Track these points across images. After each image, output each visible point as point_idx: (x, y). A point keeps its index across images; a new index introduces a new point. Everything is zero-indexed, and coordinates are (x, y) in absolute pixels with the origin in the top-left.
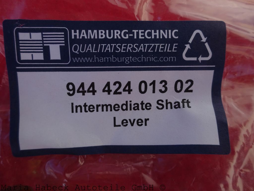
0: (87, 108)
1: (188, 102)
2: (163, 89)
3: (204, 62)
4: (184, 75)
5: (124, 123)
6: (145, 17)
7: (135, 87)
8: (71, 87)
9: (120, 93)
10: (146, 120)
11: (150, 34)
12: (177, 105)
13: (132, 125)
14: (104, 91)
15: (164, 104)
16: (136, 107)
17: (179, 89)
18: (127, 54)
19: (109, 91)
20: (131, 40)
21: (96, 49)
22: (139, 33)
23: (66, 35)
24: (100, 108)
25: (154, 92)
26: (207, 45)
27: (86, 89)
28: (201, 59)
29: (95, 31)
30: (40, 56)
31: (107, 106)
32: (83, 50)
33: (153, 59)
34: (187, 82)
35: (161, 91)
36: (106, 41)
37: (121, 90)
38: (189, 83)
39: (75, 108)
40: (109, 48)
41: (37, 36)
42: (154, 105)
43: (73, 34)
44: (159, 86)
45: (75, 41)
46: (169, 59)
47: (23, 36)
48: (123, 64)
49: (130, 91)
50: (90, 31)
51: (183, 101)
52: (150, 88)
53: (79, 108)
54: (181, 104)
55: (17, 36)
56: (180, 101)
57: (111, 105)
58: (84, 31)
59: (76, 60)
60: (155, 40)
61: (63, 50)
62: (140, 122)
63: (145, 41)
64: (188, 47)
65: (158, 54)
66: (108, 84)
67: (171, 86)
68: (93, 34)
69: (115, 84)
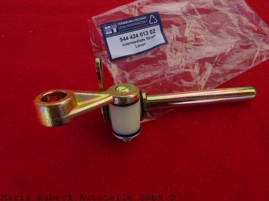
0: (127, 44)
1: (155, 36)
2: (147, 34)
3: (156, 23)
4: (152, 28)
5: (139, 46)
6: (136, 15)
7: (139, 35)
8: (121, 39)
9: (135, 38)
10: (145, 44)
11: (139, 19)
12: (152, 37)
13: (141, 46)
14: (131, 38)
15: (149, 38)
16: (141, 41)
17: (151, 33)
18: (134, 26)
19: (132, 38)
20: (135, 22)
21: (126, 27)
22: (136, 20)
23: (117, 25)
24: (131, 43)
25: (145, 35)
26: (155, 18)
27: (125, 39)
28: (155, 23)
29: (124, 22)
30: (111, 32)
31: (132, 42)
32: (122, 28)
33: (142, 26)
34: (153, 30)
35: (146, 34)
36: (128, 24)
37: (135, 37)
38: (154, 30)
39: (124, 45)
40: (129, 25)
41: (109, 27)
42: (146, 39)
43: (119, 24)
44: (146, 33)
45: (120, 26)
46: (146, 25)
47: (106, 28)
48: (134, 29)
49: (138, 36)
50: (123, 22)
51: (154, 36)
52: (143, 34)
53: (125, 45)
54: (153, 37)
55: (104, 28)
56: (153, 36)
57: (133, 42)
58: (121, 23)
59: (121, 31)
60: (141, 21)
61: (117, 29)
62: (143, 45)
63: (138, 21)
64: (150, 20)
65: (143, 24)
66: (131, 36)
67: (149, 32)
68: (124, 23)
69: (133, 35)
